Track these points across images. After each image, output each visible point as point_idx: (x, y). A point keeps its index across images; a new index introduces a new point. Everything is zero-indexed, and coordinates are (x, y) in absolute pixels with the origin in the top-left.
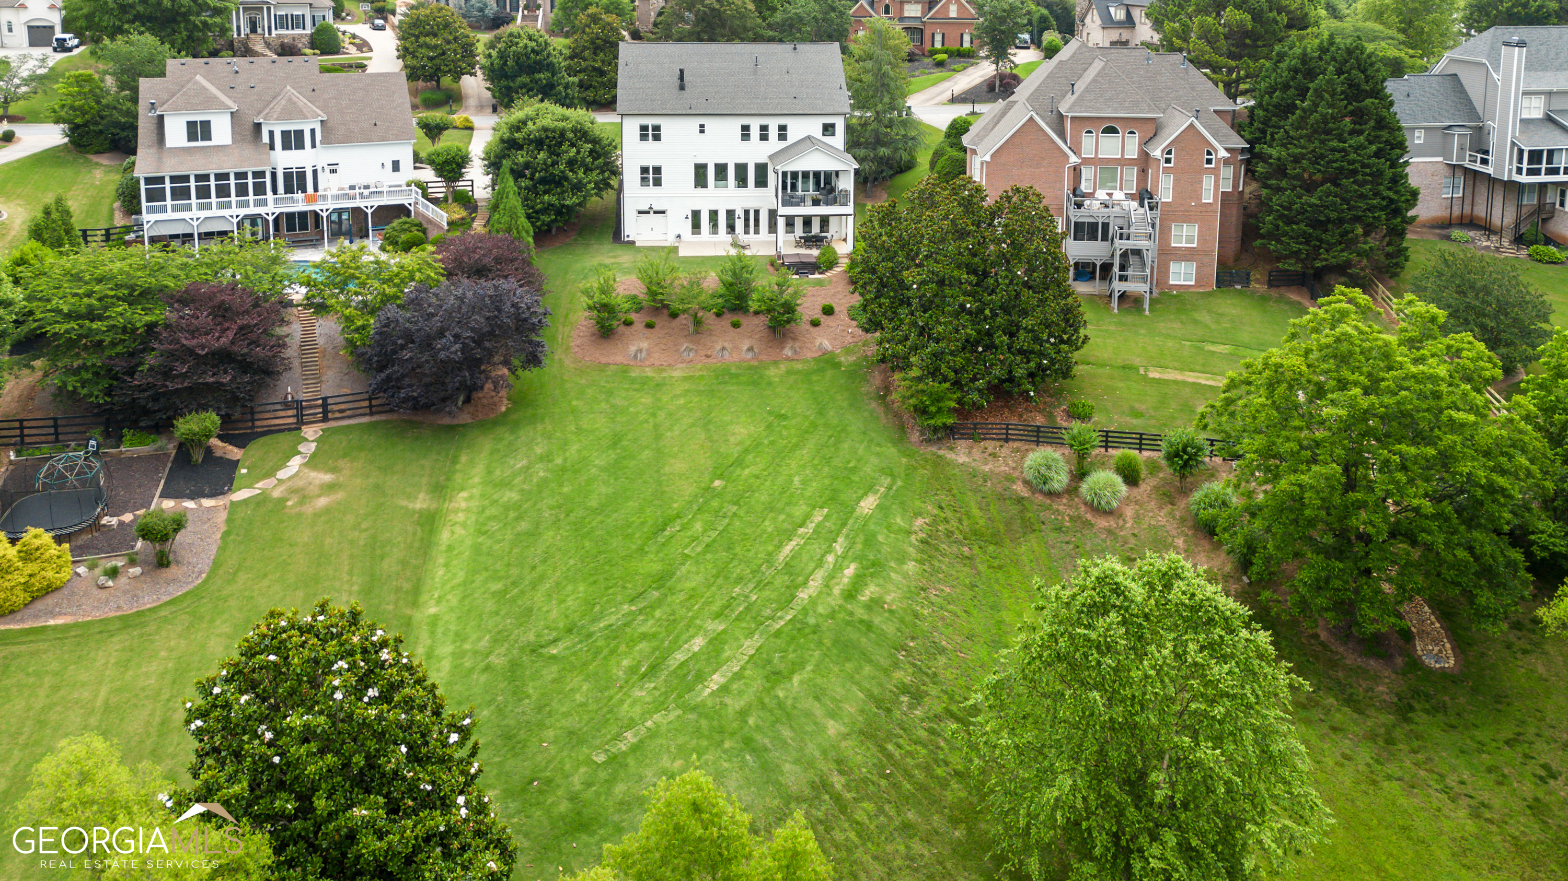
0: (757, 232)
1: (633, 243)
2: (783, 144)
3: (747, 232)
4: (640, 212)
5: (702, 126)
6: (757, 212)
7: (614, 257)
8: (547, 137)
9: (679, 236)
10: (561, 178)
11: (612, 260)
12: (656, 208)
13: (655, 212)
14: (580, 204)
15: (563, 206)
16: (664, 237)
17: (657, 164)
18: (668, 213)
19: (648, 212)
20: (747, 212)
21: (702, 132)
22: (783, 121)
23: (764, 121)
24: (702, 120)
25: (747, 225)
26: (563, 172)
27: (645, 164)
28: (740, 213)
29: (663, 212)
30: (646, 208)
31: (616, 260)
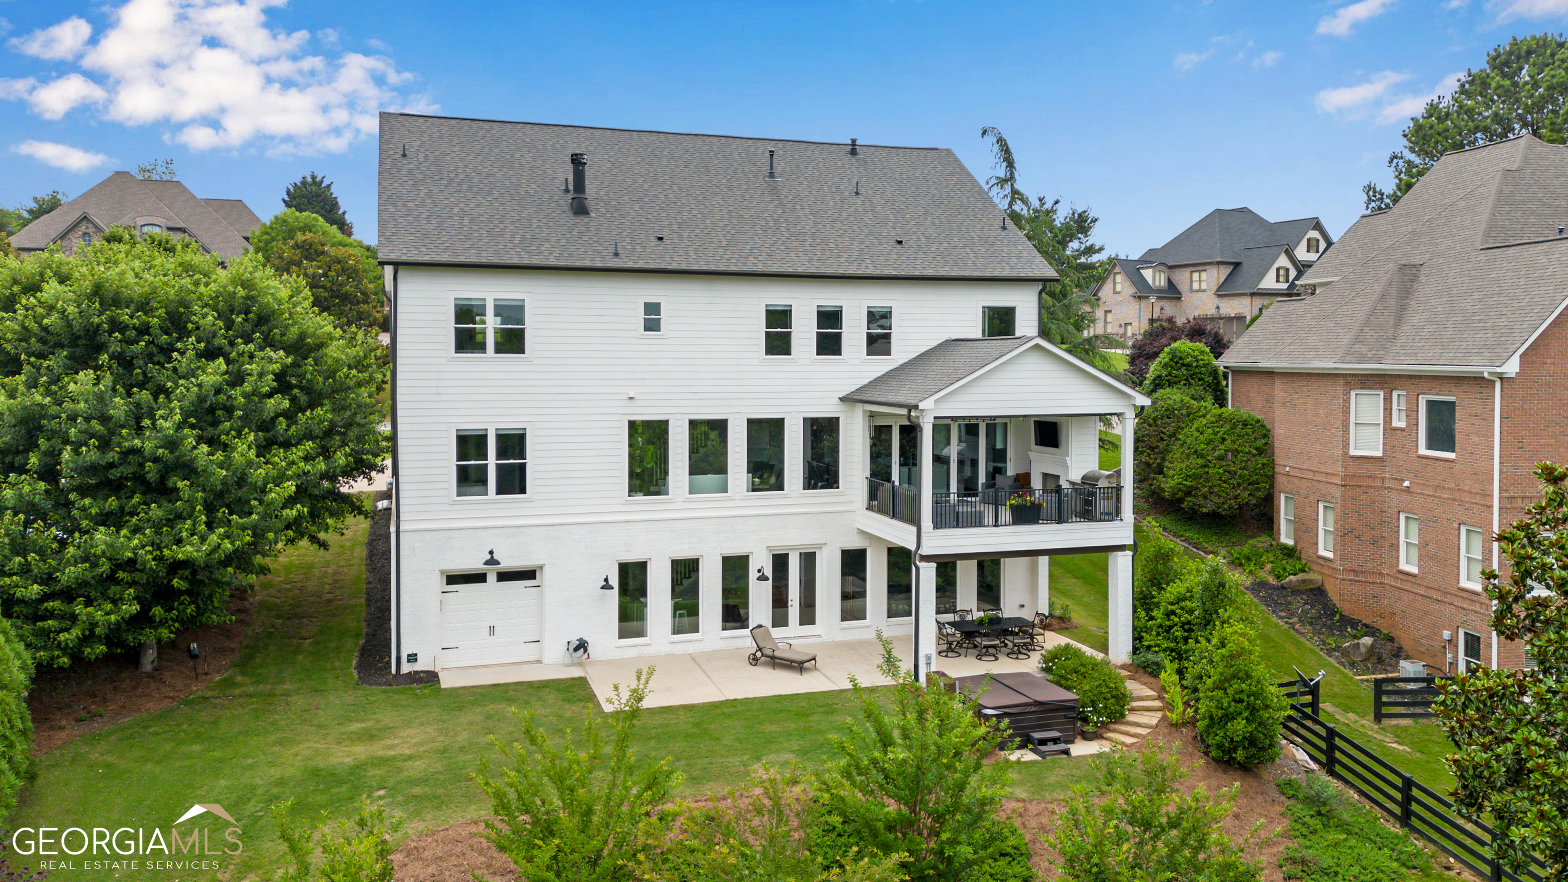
0: (808, 616)
1: (431, 677)
2: (880, 365)
3: (780, 620)
4: (454, 579)
5: (652, 309)
6: (808, 560)
7: (369, 736)
8: (116, 326)
9: (582, 646)
10: (168, 469)
11: (361, 751)
12: (508, 563)
13: (504, 576)
14: (240, 559)
15: (176, 566)
16: (530, 653)
17: (510, 424)
18: (546, 577)
19: (480, 578)
20: (780, 562)
21: (652, 326)
22: (879, 298)
23: (830, 297)
24: (653, 291)
25: (780, 601)
26: (172, 444)
27: (472, 424)
28: (760, 562)
29: (529, 574)
30: (475, 564)
31: (377, 749)
